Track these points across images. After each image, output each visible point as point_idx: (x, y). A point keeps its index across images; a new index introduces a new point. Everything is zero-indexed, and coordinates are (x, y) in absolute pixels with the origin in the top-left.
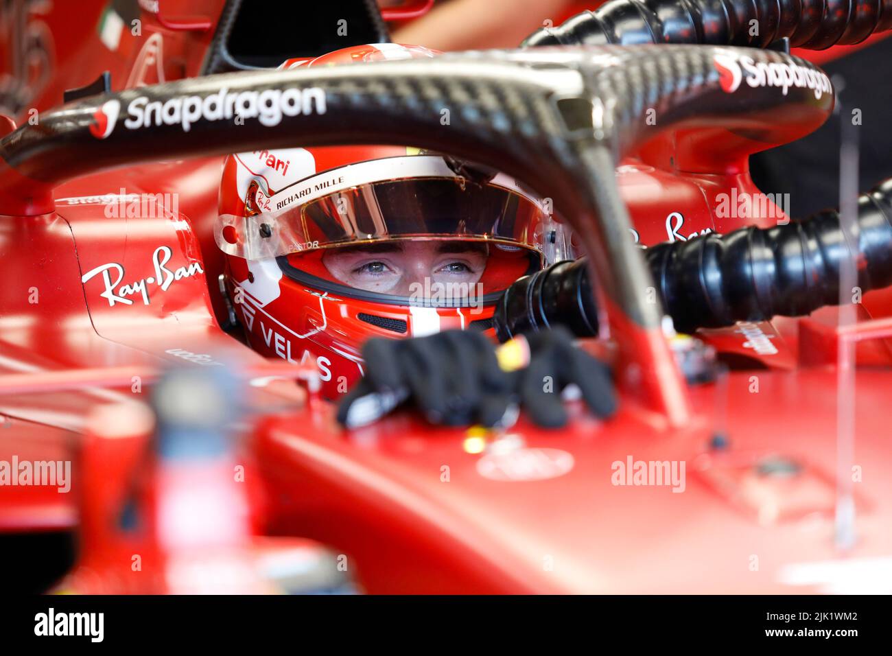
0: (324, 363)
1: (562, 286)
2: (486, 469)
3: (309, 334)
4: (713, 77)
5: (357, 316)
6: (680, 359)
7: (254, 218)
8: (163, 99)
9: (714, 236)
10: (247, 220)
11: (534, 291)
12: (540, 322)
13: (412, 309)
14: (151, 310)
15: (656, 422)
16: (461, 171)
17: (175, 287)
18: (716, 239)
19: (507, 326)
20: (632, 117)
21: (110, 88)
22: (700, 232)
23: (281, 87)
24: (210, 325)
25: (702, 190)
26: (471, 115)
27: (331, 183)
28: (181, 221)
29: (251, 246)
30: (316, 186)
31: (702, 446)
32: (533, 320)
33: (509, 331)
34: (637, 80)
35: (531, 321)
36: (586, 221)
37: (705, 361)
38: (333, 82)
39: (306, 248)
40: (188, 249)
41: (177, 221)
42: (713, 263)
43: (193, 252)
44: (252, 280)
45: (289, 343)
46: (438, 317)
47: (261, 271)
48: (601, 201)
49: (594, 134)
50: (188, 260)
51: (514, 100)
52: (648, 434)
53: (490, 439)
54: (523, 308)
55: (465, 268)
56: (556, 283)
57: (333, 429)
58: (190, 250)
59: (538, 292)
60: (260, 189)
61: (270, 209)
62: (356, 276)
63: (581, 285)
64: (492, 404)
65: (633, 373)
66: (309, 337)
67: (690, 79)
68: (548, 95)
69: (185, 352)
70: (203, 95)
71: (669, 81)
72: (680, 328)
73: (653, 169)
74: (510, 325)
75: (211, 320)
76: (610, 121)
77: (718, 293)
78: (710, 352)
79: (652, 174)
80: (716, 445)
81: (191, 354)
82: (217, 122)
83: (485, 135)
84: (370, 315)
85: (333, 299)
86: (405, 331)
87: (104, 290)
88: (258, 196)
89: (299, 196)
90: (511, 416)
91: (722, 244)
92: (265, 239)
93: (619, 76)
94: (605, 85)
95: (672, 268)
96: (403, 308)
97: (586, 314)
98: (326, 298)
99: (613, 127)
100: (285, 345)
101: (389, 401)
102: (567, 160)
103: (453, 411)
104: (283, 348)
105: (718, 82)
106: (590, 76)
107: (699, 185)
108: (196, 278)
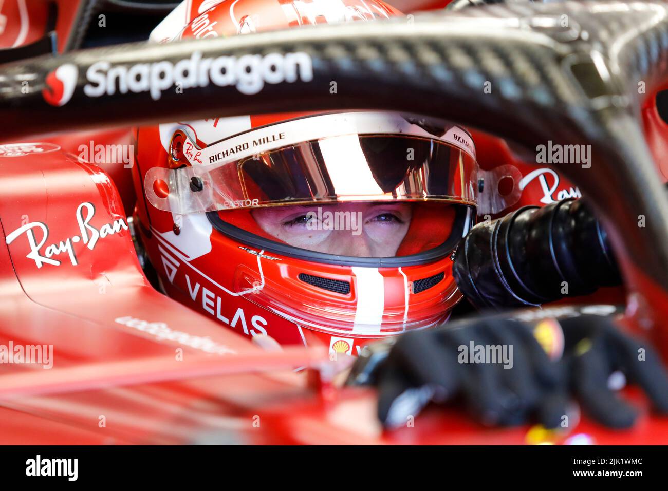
0: (259, 323)
1: (530, 234)
3: (244, 293)
5: (298, 277)
7: (183, 170)
8: (128, 65)
10: (176, 173)
13: (355, 270)
14: (80, 271)
17: (101, 245)
19: (469, 276)
23: (261, 51)
24: (143, 284)
27: (271, 139)
28: (100, 174)
29: (181, 200)
30: (255, 142)
33: (471, 279)
35: (497, 271)
38: (320, 45)
39: (244, 205)
40: (111, 204)
41: (95, 174)
43: (116, 207)
45: (219, 300)
46: (381, 277)
47: (188, 224)
50: (112, 216)
51: (522, 65)
54: (486, 257)
55: (393, 219)
56: (524, 231)
58: (113, 205)
59: (503, 240)
60: (188, 140)
61: (201, 162)
62: (287, 228)
63: (552, 232)
66: (243, 295)
70: (173, 60)
74: (473, 275)
75: (143, 280)
84: (312, 276)
85: (272, 258)
86: (348, 293)
87: (30, 250)
88: (185, 147)
89: (235, 150)
92: (196, 193)
96: (345, 268)
97: (557, 261)
98: (264, 256)
100: (215, 301)
104: (212, 304)
108: (122, 235)
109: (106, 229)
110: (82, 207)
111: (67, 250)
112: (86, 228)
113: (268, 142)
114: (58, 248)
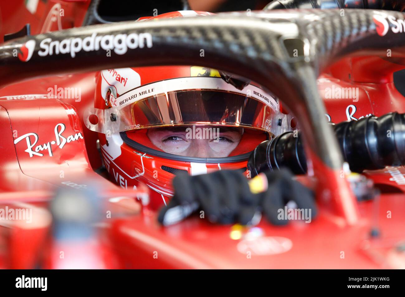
1: (286, 146)
2: (242, 248)
3: (136, 177)
4: (372, 27)
5: (160, 168)
6: (353, 186)
7: (108, 110)
8: (60, 39)
9: (373, 118)
10: (104, 111)
11: (270, 149)
12: (274, 165)
13: (192, 164)
14: (54, 160)
15: (340, 222)
16: (229, 81)
17: (67, 146)
18: (374, 119)
19: (255, 169)
20: (326, 49)
21: (30, 33)
22: (366, 115)
23: (127, 32)
24: (87, 168)
25: (367, 92)
26: (235, 48)
27: (147, 92)
28: (71, 109)
30: (140, 93)
31: (365, 236)
32: (270, 166)
33: (256, 171)
34: (329, 29)
35: (269, 166)
36: (300, 109)
37: (367, 188)
38: (156, 30)
39: (133, 128)
40: (75, 125)
41: (68, 109)
42: (372, 133)
43: (77, 127)
44: (108, 145)
45: (126, 181)
46: (206, 168)
47: (112, 140)
48: (308, 97)
49: (305, 59)
50: (74, 131)
51: (259, 40)
52: (335, 228)
53: (245, 231)
54: (264, 158)
56: (283, 145)
57: (156, 226)
58: (76, 125)
59: (273, 149)
60: (111, 94)
61: (116, 105)
63: (298, 145)
64: (246, 212)
65: (326, 194)
67: (359, 29)
68: (279, 37)
69: (72, 183)
70: (82, 37)
71: (347, 29)
72: (353, 169)
73: (339, 81)
74: (257, 168)
75: (88, 165)
76: (314, 52)
77: (375, 150)
78: (370, 183)
79: (338, 83)
80: (373, 235)
81: (76, 184)
82: (91, 52)
83: (243, 60)
84: (168, 167)
85: (149, 158)
87: (27, 148)
88: (111, 97)
89: (131, 98)
90: (257, 218)
91: (377, 122)
92: (113, 122)
93: (319, 27)
94: (311, 32)
95: (349, 136)
96: (187, 163)
97: (300, 161)
98: (145, 157)
99: (315, 56)
100: (124, 182)
101: (187, 210)
102: (289, 73)
103: (224, 216)
104: (123, 184)
105: (375, 30)
106: (302, 26)
107: (365, 89)
108: (79, 141)
109: (70, 138)
110: (58, 126)
111: (48, 148)
112: (59, 137)
113: (146, 93)
114: (42, 147)
